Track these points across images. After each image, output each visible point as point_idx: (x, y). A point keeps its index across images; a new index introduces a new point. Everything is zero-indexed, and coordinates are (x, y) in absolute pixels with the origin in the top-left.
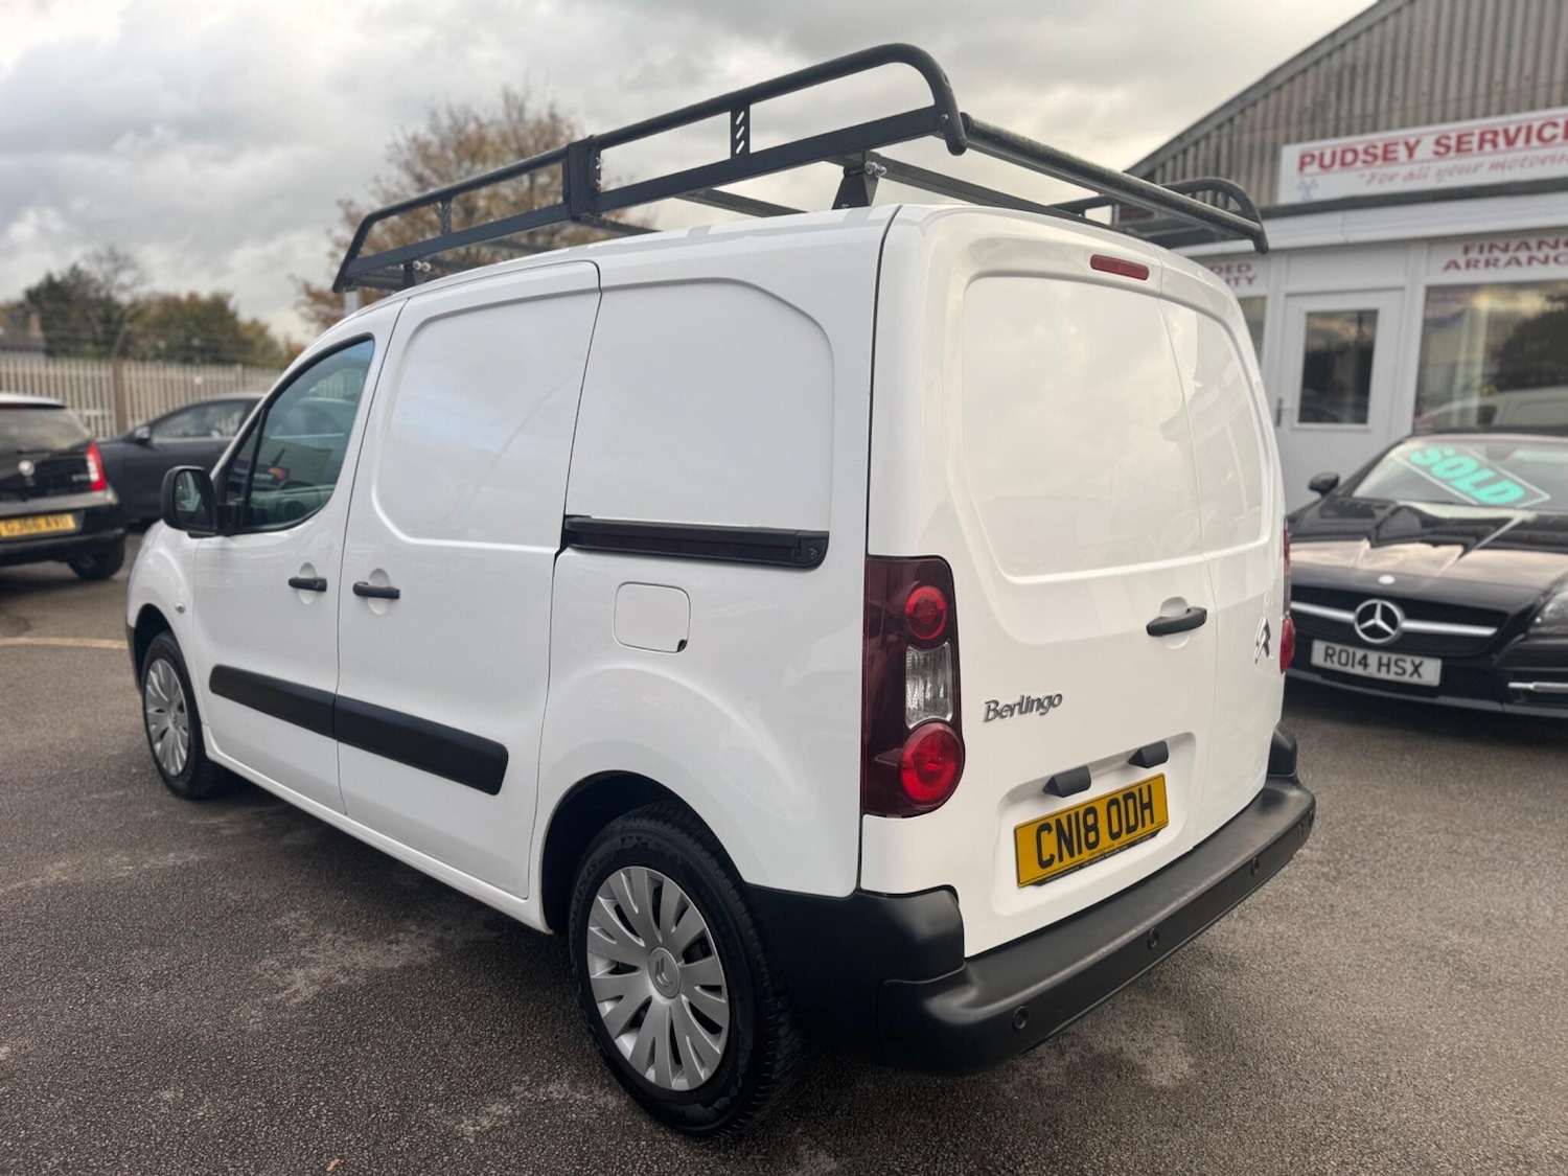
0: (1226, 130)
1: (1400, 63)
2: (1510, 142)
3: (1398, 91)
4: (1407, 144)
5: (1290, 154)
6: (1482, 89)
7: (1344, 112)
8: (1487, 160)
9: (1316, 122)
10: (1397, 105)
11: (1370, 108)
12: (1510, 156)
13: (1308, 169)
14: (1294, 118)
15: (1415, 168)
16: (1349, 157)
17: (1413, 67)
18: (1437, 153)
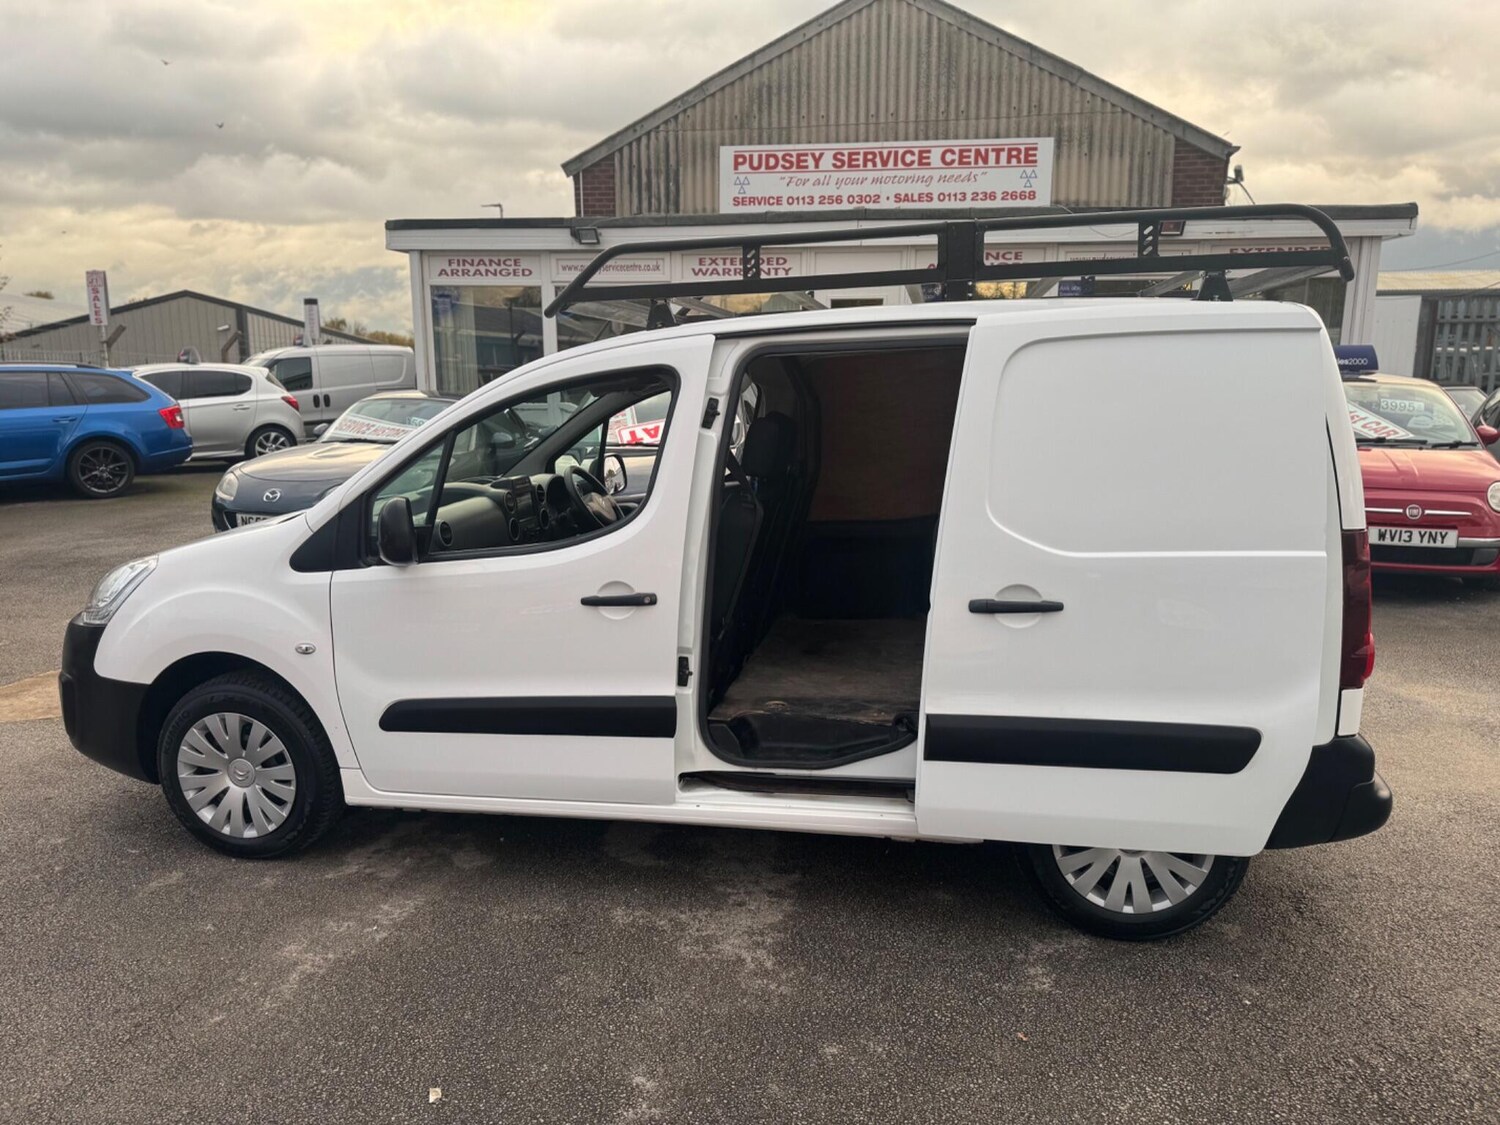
0: (672, 126)
1: (804, 89)
2: (885, 163)
3: (804, 112)
4: (813, 155)
5: (727, 154)
6: (862, 119)
7: (765, 124)
8: (871, 175)
9: (744, 130)
10: (804, 123)
11: (784, 123)
12: (886, 174)
13: (741, 168)
14: (727, 124)
15: (821, 176)
16: (772, 162)
17: (814, 93)
18: (834, 165)
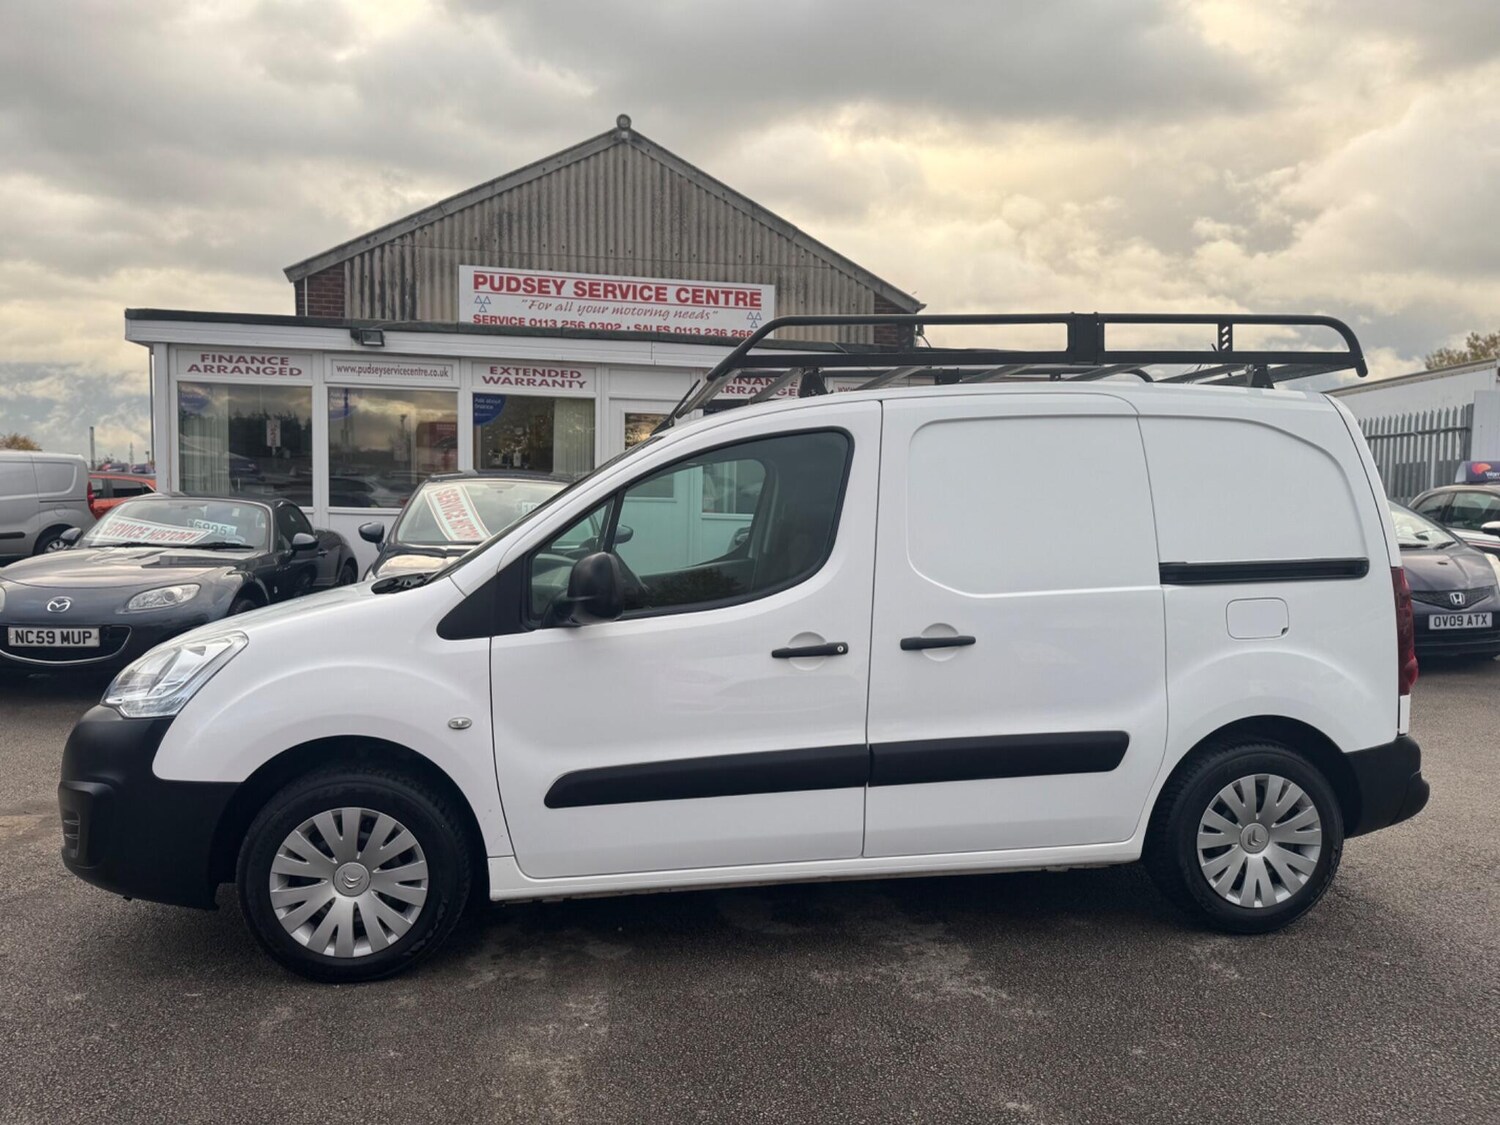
0: (408, 240)
1: (544, 219)
2: (624, 296)
3: (545, 240)
4: (555, 282)
5: (466, 273)
6: (602, 253)
7: (506, 248)
8: (612, 305)
9: (481, 251)
10: (545, 251)
11: (525, 249)
12: (625, 305)
13: (482, 288)
14: (466, 244)
15: (563, 302)
16: (513, 284)
17: (554, 224)
18: (576, 293)
